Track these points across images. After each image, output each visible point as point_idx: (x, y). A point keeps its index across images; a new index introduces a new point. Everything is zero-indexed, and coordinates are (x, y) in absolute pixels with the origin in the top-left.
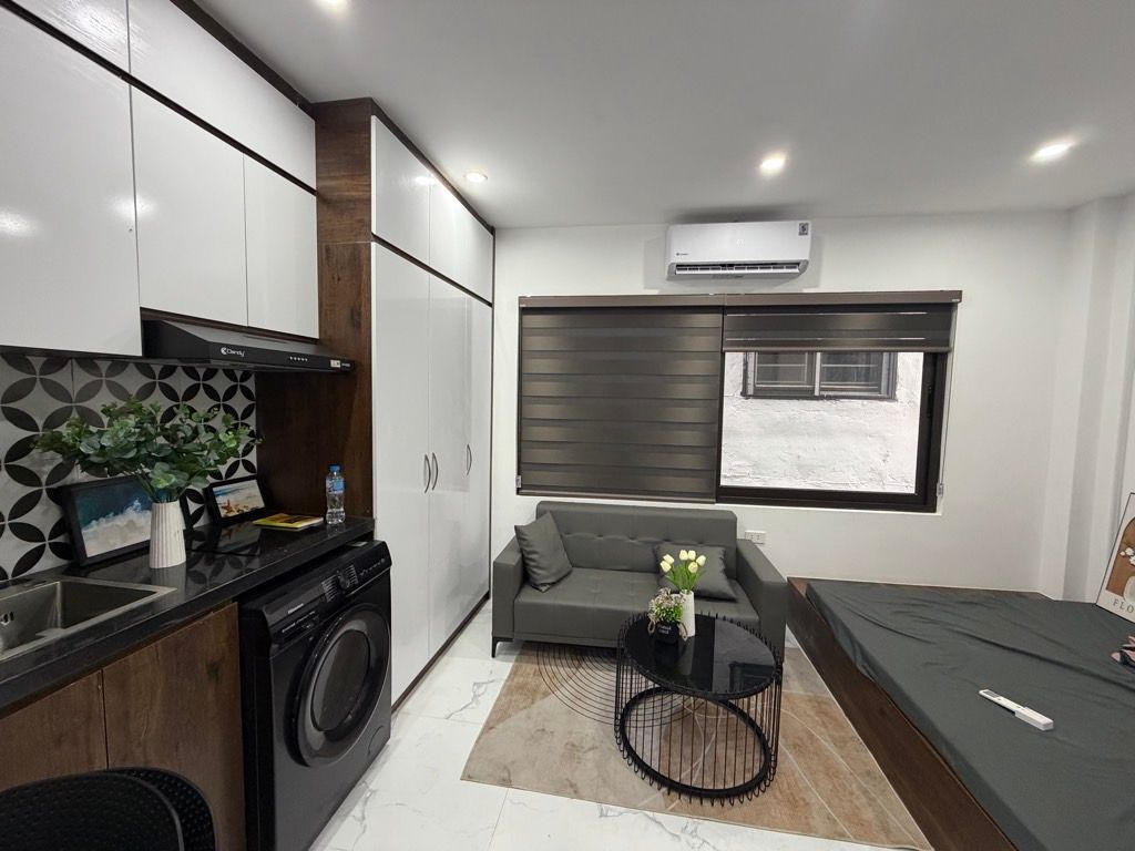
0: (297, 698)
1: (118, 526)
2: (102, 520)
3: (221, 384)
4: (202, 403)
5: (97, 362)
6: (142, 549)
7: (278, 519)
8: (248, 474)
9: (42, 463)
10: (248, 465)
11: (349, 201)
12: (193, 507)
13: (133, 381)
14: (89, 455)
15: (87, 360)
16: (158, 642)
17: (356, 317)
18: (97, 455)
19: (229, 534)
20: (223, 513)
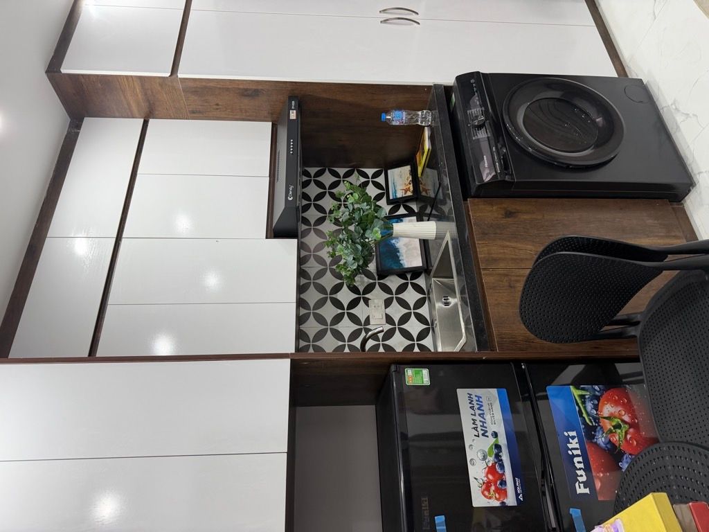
0: (556, 163)
1: (406, 251)
2: (400, 258)
3: (313, 190)
4: (328, 203)
5: (302, 256)
6: (424, 243)
7: (420, 160)
8: (383, 175)
9: (362, 282)
10: (376, 175)
11: (146, 94)
12: (402, 211)
13: (312, 240)
14: (358, 265)
15: (301, 261)
16: (476, 242)
17: (249, 92)
18: (359, 261)
19: (426, 191)
20: (409, 194)
